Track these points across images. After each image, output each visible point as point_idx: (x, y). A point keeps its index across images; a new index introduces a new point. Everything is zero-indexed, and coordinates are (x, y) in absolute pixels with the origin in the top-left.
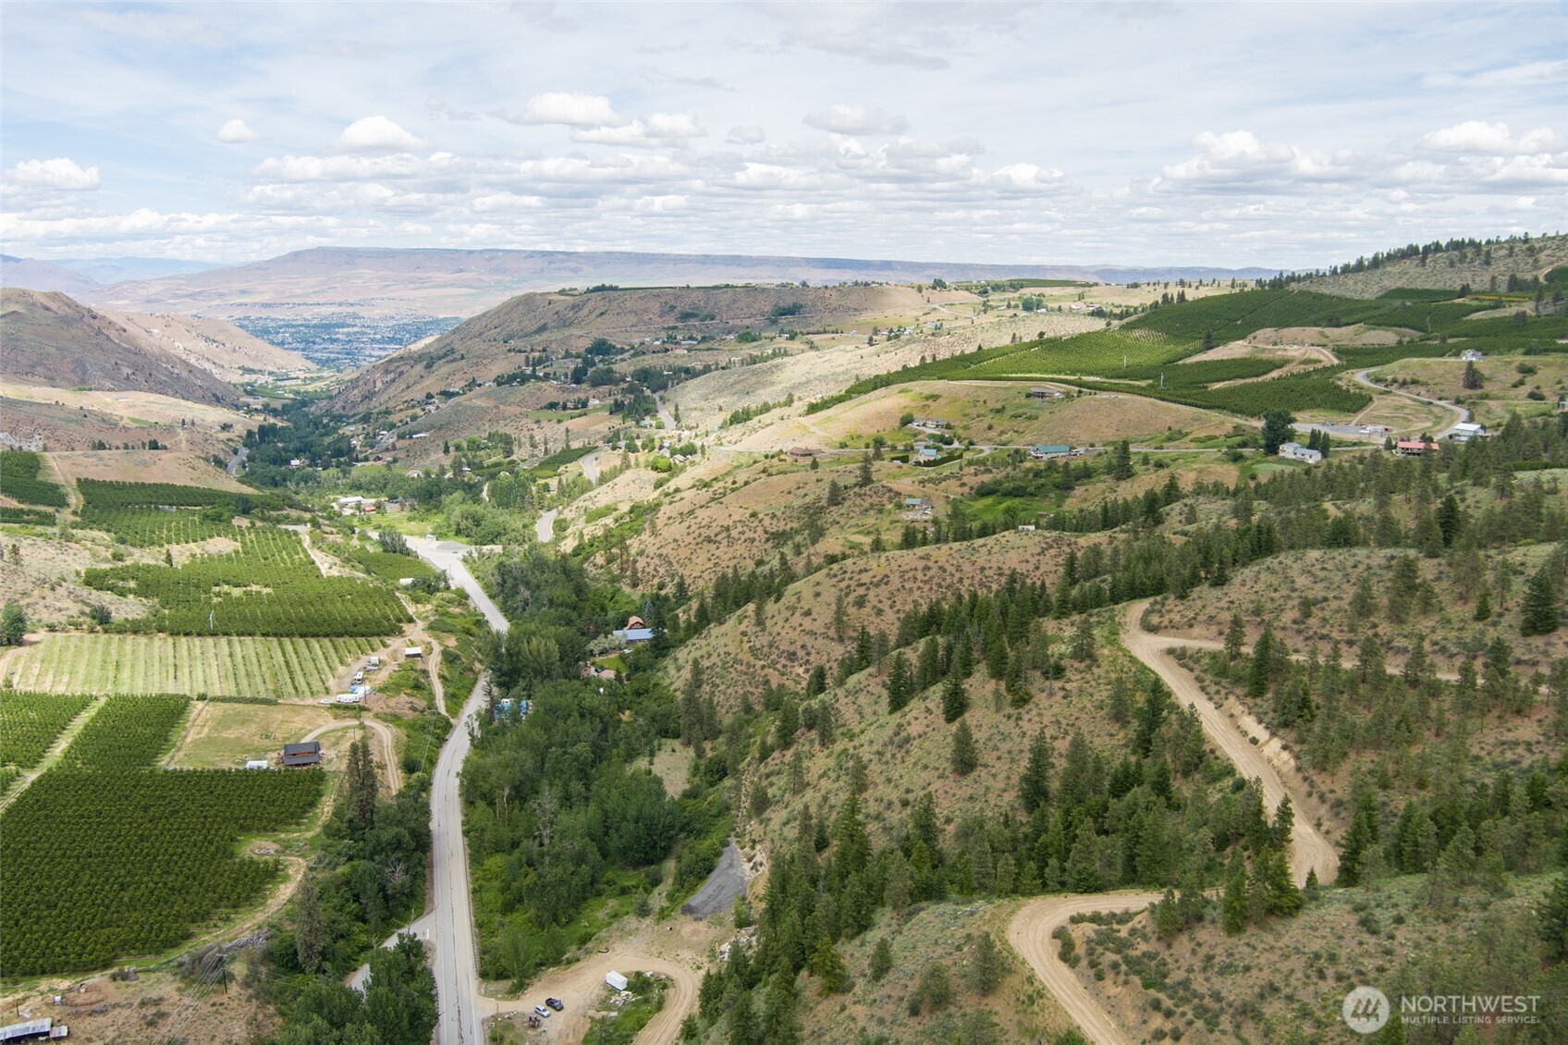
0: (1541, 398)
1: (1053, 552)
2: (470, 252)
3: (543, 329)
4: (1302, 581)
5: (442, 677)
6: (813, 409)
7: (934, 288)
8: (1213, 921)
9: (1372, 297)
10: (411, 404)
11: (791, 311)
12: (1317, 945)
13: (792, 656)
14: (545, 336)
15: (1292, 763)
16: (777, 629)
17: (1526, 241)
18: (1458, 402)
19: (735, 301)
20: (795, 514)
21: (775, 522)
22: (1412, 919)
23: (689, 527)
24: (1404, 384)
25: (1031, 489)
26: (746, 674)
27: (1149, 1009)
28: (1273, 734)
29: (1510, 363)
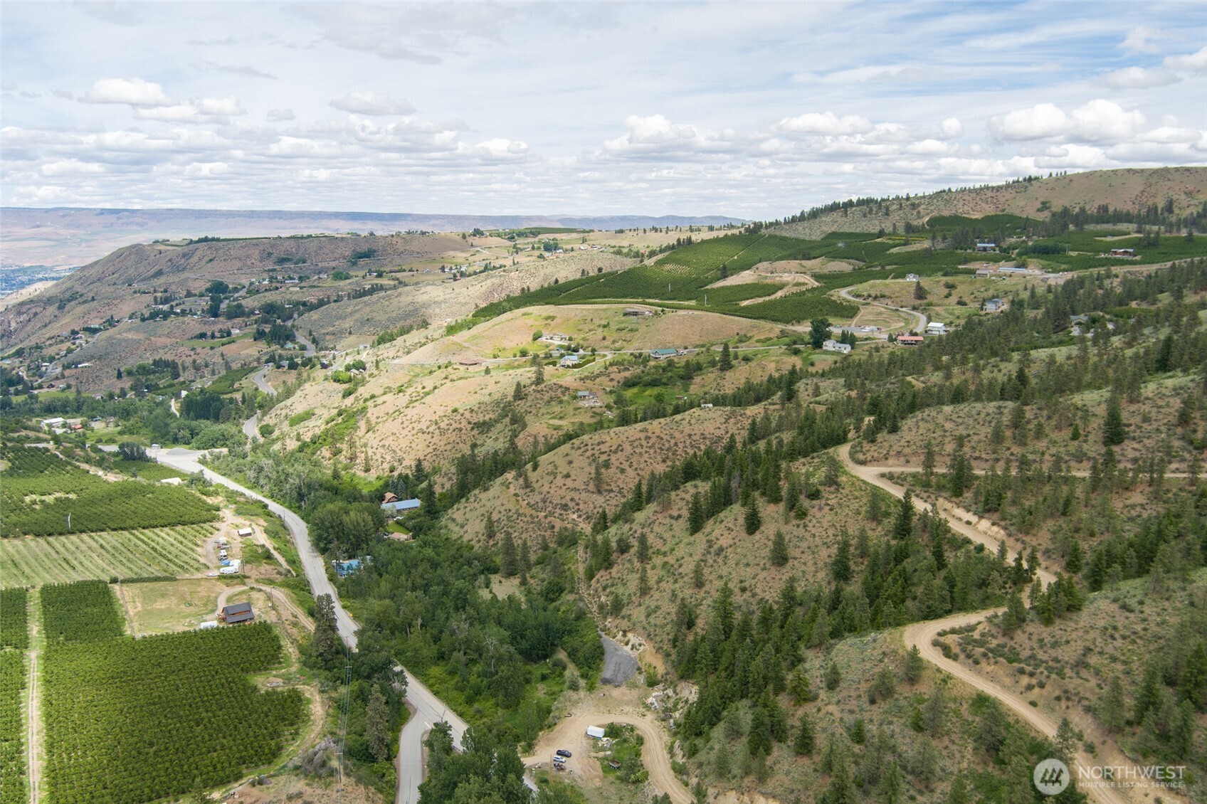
0: (965, 304)
1: (732, 420)
2: (47, 211)
3: (159, 274)
4: (948, 425)
5: (275, 549)
6: (451, 330)
7: (475, 235)
8: (1032, 621)
9: (819, 239)
10: (59, 340)
11: (368, 255)
12: (1101, 623)
13: (565, 507)
14: (162, 280)
15: (1002, 532)
16: (546, 489)
17: (908, 198)
18: (914, 308)
19: (321, 248)
20: (489, 408)
21: (474, 415)
22: (1147, 601)
23: (402, 423)
24: (876, 298)
25: (664, 380)
26: (532, 523)
27: (1018, 674)
28: (981, 517)
29: (938, 282)
